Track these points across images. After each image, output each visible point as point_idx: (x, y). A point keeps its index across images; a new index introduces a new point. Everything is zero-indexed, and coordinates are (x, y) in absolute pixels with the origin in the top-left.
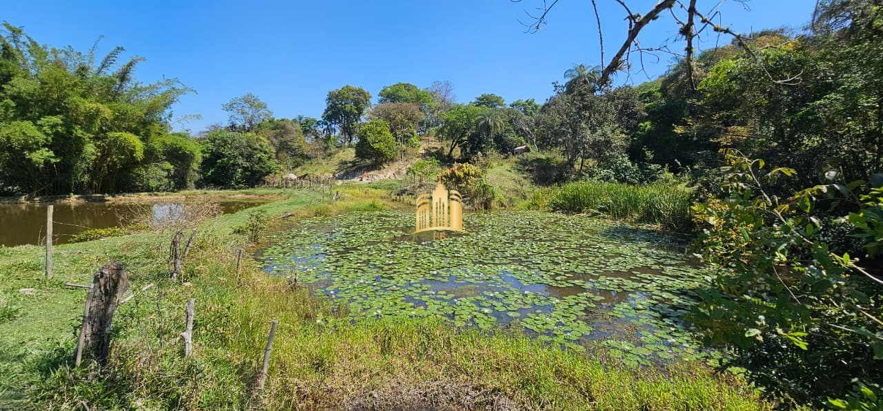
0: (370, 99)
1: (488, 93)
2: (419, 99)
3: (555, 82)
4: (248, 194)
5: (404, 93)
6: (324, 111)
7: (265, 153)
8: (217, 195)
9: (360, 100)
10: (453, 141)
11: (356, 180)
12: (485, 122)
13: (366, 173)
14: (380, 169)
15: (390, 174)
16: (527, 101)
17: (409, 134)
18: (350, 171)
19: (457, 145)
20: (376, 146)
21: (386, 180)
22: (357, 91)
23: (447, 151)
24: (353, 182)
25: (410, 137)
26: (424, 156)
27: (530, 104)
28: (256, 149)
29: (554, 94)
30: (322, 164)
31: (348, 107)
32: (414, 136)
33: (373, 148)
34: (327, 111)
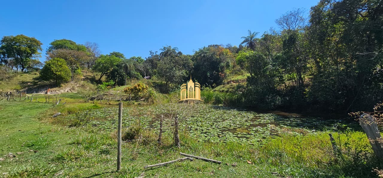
0: (41, 45)
2: (80, 50)
3: (151, 51)
5: (69, 45)
9: (33, 45)
10: (102, 73)
12: (125, 65)
14: (60, 87)
15: (67, 89)
16: (138, 57)
17: (76, 68)
18: (33, 88)
19: (104, 75)
20: (58, 73)
22: (30, 39)
23: (97, 78)
24: (39, 95)
25: (76, 69)
26: (85, 80)
27: (140, 59)
29: (150, 56)
31: (23, 48)
32: (78, 68)
33: (55, 74)
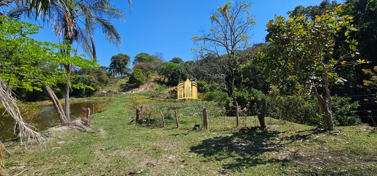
0: (130, 59)
1: (176, 57)
2: (151, 60)
4: (89, 99)
5: (145, 57)
6: (110, 64)
7: (95, 83)
8: (78, 100)
9: (126, 59)
10: (166, 76)
11: (130, 92)
12: (178, 70)
13: (134, 89)
14: (139, 88)
15: (143, 89)
17: (148, 74)
18: (126, 88)
20: (138, 79)
21: (142, 92)
22: (124, 56)
23: (162, 79)
26: (154, 82)
28: (91, 82)
30: (112, 86)
31: (121, 62)
32: (150, 74)
33: (136, 80)
34: (111, 64)
